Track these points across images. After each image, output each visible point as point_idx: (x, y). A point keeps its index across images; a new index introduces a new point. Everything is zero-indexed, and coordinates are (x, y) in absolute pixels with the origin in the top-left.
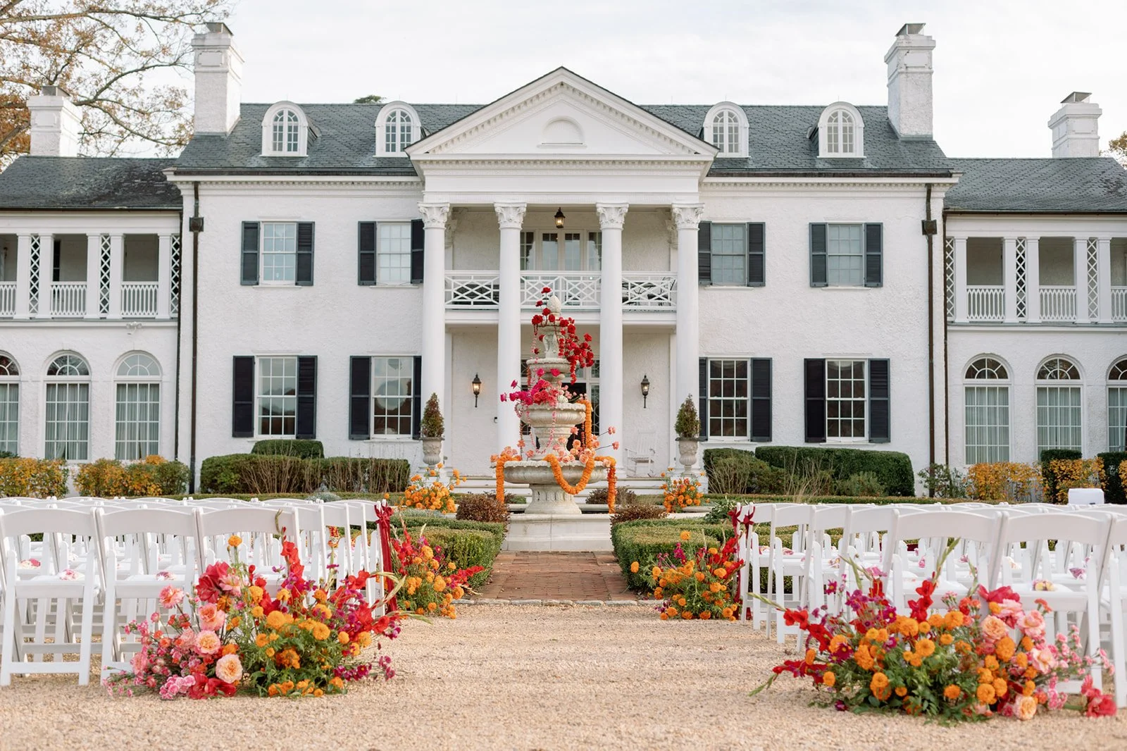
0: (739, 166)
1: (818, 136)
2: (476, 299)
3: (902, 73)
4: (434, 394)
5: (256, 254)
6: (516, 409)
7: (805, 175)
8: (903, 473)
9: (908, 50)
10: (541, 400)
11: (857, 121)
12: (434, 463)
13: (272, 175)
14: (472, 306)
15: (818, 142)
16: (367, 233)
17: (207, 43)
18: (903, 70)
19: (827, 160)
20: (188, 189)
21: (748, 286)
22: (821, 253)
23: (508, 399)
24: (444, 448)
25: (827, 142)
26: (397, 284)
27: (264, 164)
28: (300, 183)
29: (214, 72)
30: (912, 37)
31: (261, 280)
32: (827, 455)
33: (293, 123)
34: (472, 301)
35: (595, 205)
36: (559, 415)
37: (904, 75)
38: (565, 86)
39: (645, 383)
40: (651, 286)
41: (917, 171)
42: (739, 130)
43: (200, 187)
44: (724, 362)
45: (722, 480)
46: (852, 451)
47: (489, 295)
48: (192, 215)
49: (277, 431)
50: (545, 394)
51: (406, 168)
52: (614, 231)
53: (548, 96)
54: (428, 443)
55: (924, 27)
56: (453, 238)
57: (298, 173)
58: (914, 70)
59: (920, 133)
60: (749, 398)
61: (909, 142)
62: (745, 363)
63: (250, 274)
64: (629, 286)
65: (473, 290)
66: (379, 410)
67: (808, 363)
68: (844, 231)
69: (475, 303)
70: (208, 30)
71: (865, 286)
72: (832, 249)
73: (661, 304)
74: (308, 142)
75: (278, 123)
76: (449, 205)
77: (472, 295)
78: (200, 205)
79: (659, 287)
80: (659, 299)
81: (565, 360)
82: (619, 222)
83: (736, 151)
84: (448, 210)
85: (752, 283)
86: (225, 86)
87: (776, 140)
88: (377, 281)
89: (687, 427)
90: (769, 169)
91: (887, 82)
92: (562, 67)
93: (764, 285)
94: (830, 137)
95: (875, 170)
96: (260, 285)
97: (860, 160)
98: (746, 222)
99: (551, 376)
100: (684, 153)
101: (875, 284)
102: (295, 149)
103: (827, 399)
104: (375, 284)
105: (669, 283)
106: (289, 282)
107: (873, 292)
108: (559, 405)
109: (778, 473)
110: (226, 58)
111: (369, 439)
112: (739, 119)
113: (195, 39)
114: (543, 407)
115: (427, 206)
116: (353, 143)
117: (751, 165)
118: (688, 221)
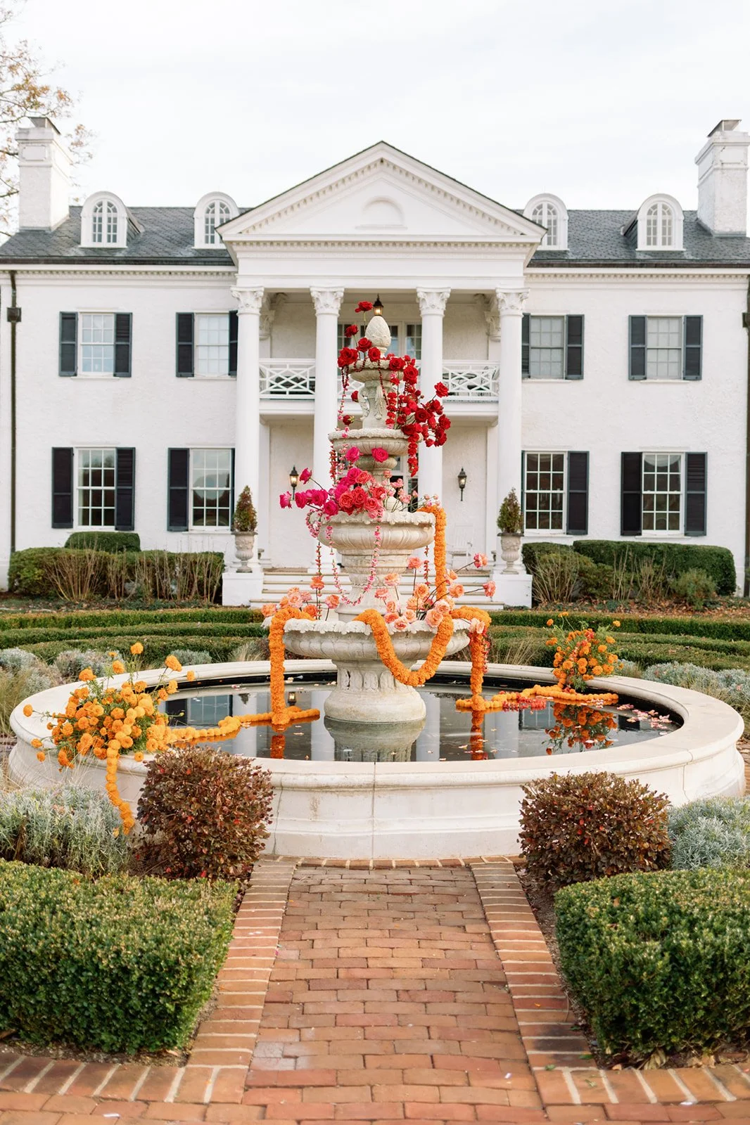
0: (559, 257)
1: (636, 229)
2: (291, 389)
3: (717, 169)
4: (247, 487)
5: (74, 345)
6: (308, 523)
7: (626, 266)
8: (727, 569)
9: (724, 145)
10: (354, 507)
11: (677, 214)
12: (247, 558)
13: (88, 264)
14: (288, 396)
15: (636, 235)
16: (185, 324)
17: (31, 137)
18: (719, 166)
19: (646, 253)
20: (5, 279)
21: (566, 379)
22: (640, 346)
23: (293, 503)
24: (257, 541)
25: (645, 236)
26: (215, 376)
27: (82, 254)
28: (117, 272)
29: (38, 167)
30: (728, 133)
31: (80, 371)
32: (649, 550)
33: (112, 215)
34: (288, 390)
35: (415, 290)
36: (386, 534)
37: (719, 172)
38: (385, 163)
39: (462, 476)
40: (471, 377)
41: (739, 262)
42: (558, 223)
43: (17, 276)
44: (541, 455)
45: (549, 579)
46: (674, 545)
47: (305, 385)
48: (10, 306)
49: (97, 522)
50: (362, 495)
51: (225, 259)
52: (434, 317)
53: (367, 173)
54: (240, 538)
55: (740, 123)
56: (271, 329)
57: (115, 262)
58: (729, 166)
59: (734, 230)
60: (565, 491)
61: (724, 238)
62: (562, 456)
63: (68, 365)
64: (450, 375)
65: (289, 380)
66: (198, 501)
67: (626, 457)
68: (664, 323)
69: (291, 393)
70: (33, 126)
71: (684, 379)
72: (651, 341)
73: (481, 394)
74: (128, 234)
75: (97, 215)
76: (263, 289)
77: (288, 385)
78: (17, 295)
79: (480, 376)
80: (481, 389)
81: (399, 433)
82: (441, 307)
83: (555, 244)
84: (262, 294)
85: (570, 376)
86: (49, 180)
87: (591, 237)
88: (195, 372)
89: (509, 522)
90: (589, 260)
91: (697, 183)
92: (382, 142)
93: (582, 378)
94: (649, 230)
95: (696, 260)
96: (78, 376)
97: (680, 253)
98: (565, 314)
99: (373, 461)
100: (511, 234)
101: (694, 377)
102: (115, 240)
103: (644, 492)
104: (193, 376)
105: (490, 372)
106: (107, 373)
107: (692, 385)
108: (386, 516)
109: (605, 570)
110: (49, 153)
111: (187, 530)
112: (558, 212)
113: (19, 133)
114: (358, 519)
115: (241, 290)
116: (174, 237)
117: (571, 256)
118: (512, 307)
